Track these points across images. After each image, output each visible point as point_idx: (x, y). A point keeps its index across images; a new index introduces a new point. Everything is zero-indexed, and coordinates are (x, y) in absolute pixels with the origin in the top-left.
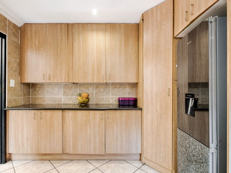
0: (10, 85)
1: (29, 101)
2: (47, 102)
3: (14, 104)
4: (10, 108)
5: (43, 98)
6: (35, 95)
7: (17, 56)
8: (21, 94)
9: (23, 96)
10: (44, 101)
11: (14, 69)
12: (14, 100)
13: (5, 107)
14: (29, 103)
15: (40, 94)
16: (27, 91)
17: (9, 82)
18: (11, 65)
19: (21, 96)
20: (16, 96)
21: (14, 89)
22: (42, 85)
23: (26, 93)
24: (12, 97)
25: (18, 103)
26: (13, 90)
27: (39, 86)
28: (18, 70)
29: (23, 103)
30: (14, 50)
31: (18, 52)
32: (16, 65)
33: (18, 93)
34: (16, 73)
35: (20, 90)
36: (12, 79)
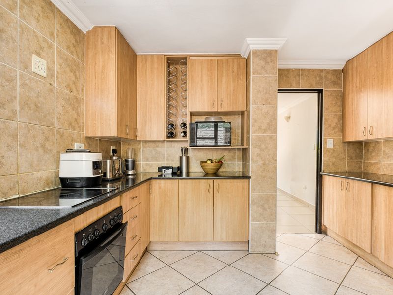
0: (326, 146)
1: (360, 167)
2: (383, 170)
3: (333, 169)
4: (326, 172)
5: (377, 163)
6: (368, 159)
7: (339, 109)
8: (345, 157)
9: (348, 160)
10: (379, 169)
11: (333, 125)
12: (333, 164)
13: (321, 171)
14: (359, 171)
15: (374, 157)
16: (356, 153)
17: (326, 142)
18: (329, 121)
19: (344, 159)
20: (335, 158)
21: (334, 151)
22: (377, 142)
23: (354, 155)
24: (329, 160)
25: (339, 168)
26: (331, 151)
27: (373, 145)
28: (340, 126)
29: (347, 169)
30: (334, 102)
31: (339, 104)
32: (336, 120)
33: (339, 155)
34: (337, 130)
35: (343, 151)
36: (330, 138)
